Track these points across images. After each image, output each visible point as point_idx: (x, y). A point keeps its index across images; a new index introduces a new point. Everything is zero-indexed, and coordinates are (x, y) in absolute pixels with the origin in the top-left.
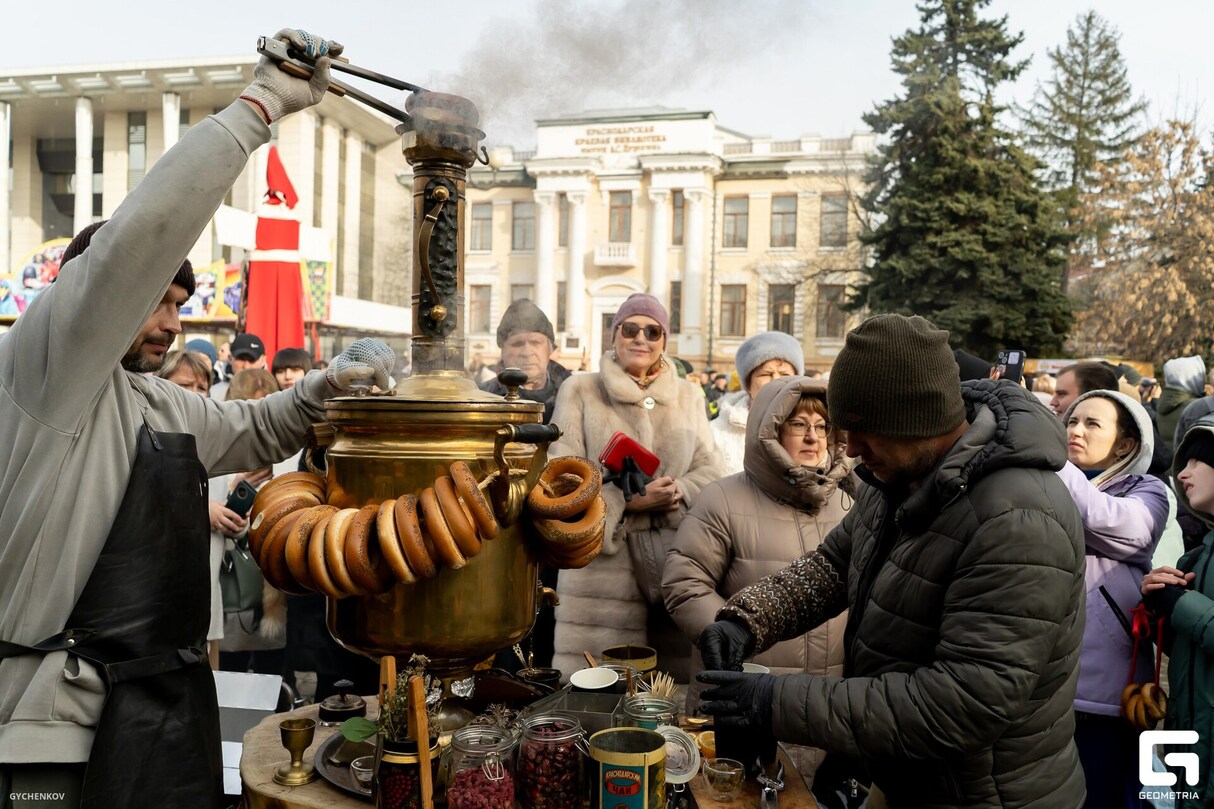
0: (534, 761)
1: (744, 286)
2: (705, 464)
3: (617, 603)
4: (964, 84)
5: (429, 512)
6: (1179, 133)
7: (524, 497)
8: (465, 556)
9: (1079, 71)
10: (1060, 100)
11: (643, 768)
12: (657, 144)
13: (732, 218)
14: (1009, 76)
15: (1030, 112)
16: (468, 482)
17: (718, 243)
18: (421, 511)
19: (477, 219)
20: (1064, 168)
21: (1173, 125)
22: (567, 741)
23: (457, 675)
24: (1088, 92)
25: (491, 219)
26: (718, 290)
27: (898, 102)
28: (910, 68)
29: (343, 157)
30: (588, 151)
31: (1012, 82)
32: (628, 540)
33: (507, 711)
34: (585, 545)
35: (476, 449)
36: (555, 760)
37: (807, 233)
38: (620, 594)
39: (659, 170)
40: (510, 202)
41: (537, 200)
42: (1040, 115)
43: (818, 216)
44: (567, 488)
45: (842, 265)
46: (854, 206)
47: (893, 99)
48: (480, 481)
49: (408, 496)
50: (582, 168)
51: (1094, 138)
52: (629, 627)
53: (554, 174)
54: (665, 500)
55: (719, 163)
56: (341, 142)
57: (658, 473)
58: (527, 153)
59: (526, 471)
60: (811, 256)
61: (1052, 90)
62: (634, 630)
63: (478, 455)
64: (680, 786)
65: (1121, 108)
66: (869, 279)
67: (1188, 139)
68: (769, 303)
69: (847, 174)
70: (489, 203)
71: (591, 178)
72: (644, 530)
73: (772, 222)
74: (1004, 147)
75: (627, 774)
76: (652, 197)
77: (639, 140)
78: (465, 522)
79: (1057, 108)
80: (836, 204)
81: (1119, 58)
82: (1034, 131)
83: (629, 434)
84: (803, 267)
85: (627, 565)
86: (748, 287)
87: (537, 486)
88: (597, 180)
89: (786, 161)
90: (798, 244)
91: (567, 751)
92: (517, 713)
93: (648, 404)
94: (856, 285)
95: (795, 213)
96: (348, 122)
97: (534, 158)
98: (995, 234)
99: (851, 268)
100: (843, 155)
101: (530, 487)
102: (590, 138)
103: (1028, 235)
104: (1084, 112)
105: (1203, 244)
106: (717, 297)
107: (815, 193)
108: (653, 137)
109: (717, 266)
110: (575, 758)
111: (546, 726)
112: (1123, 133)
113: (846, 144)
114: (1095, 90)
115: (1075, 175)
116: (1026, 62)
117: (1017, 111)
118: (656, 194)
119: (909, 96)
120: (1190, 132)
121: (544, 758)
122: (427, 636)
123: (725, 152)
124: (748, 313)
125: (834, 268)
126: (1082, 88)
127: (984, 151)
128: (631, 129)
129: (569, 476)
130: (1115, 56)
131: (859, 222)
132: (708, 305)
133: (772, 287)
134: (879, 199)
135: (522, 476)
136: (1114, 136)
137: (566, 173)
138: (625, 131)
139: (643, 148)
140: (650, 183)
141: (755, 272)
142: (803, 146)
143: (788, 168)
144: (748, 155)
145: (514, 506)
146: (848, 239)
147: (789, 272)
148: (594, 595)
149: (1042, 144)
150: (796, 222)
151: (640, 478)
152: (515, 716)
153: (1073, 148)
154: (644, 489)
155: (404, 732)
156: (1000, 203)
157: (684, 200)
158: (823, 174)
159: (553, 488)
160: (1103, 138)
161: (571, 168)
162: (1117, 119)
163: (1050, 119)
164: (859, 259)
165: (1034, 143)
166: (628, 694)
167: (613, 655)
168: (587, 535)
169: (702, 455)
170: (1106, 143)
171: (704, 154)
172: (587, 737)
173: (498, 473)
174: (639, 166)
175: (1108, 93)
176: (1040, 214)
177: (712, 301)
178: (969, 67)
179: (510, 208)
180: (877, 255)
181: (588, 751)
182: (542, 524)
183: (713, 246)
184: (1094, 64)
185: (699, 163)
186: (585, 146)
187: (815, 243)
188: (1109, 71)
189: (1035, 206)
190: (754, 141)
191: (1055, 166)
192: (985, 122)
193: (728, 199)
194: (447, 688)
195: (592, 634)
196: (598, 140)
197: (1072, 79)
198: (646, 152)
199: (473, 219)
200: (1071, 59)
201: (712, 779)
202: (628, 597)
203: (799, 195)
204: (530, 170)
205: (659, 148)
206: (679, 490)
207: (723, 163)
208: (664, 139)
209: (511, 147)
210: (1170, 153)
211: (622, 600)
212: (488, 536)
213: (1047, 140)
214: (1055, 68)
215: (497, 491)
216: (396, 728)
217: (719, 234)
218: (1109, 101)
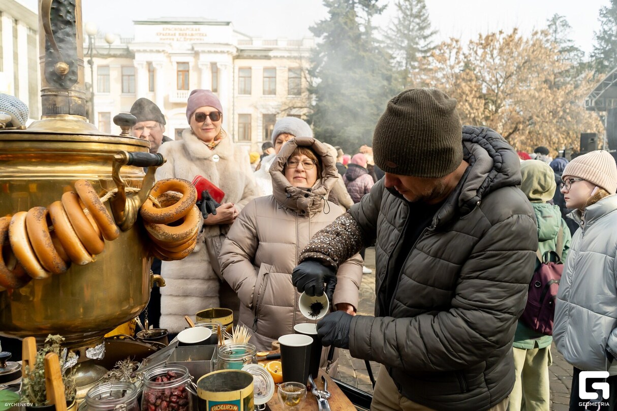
0: (154, 404)
1: (250, 115)
2: (251, 195)
3: (200, 281)
4: (357, 14)
5: (56, 219)
6: (454, 44)
7: (138, 209)
8: (90, 254)
9: (408, 13)
10: (400, 26)
11: (239, 401)
12: (202, 37)
13: (243, 79)
14: (378, 12)
15: (386, 32)
16: (91, 194)
17: (236, 91)
18: (49, 220)
19: (101, 75)
20: (402, 60)
21: (452, 39)
22: (179, 386)
23: (90, 344)
24: (413, 24)
25: (109, 75)
26: (236, 117)
27: (326, 21)
28: (332, 4)
29: (15, 36)
30: (164, 39)
31: (380, 15)
32: (206, 242)
33: (131, 365)
34: (185, 243)
35: (97, 172)
36: (171, 401)
37: (282, 88)
38: (202, 276)
39: (203, 52)
40: (120, 66)
41: (136, 65)
42: (391, 34)
43: (287, 79)
44: (170, 201)
45: (299, 105)
46: (305, 75)
47: (323, 20)
48: (102, 196)
49: (38, 208)
50: (161, 49)
51: (415, 46)
52: (208, 295)
53: (145, 51)
54: (229, 217)
55: (236, 50)
56: (13, 27)
57: (223, 201)
58: (129, 39)
59: (139, 189)
60: (284, 100)
61: (396, 22)
62: (211, 297)
63: (99, 176)
64: (262, 406)
65: (427, 32)
66: (312, 112)
67: (458, 46)
68: (263, 124)
69: (300, 58)
70: (107, 66)
71: (166, 54)
72: (216, 236)
73: (264, 82)
74: (377, 47)
75: (228, 407)
76: (200, 66)
77: (192, 35)
78: (91, 228)
79: (399, 31)
80: (296, 73)
81: (426, 8)
82: (389, 41)
83: (205, 176)
84: (280, 105)
85: (206, 257)
86: (252, 115)
87: (148, 200)
88: (170, 56)
89: (270, 50)
90: (277, 93)
91: (180, 393)
92: (139, 364)
93: (215, 159)
94: (307, 114)
95: (275, 77)
96: (18, 16)
97: (133, 42)
98: (373, 90)
99: (304, 106)
100: (299, 48)
101: (143, 201)
102: (164, 32)
103: (387, 90)
104: (410, 33)
105: (464, 97)
106: (236, 121)
107: (285, 67)
108: (200, 34)
109: (236, 104)
110: (186, 397)
111: (162, 375)
112: (428, 44)
113: (300, 43)
114: (415, 23)
115: (407, 63)
116: (386, 6)
117: (381, 31)
118: (203, 65)
119: (332, 19)
120: (459, 43)
121: (162, 401)
122: (64, 319)
123: (239, 44)
124: (253, 129)
125: (295, 106)
126: (410, 21)
127: (367, 49)
128: (187, 29)
129: (171, 193)
130: (424, 7)
131: (307, 83)
132: (232, 124)
133: (265, 116)
134: (317, 71)
135: (136, 193)
136: (423, 46)
137: (151, 51)
138: (184, 30)
139: (194, 39)
140: (199, 59)
141: (256, 107)
142: (279, 43)
143: (271, 54)
144: (251, 46)
145: (130, 215)
146: (302, 91)
147: (273, 108)
148: (185, 278)
149: (392, 48)
150: (276, 82)
151: (212, 204)
152: (137, 367)
153: (406, 51)
154: (215, 210)
155: (44, 398)
156: (375, 75)
157: (217, 69)
158: (289, 58)
159: (160, 202)
160: (419, 47)
161: (154, 49)
162: (425, 38)
163: (396, 36)
164: (308, 102)
165: (388, 47)
166: (219, 344)
167: (204, 315)
168: (187, 235)
169: (249, 189)
170: (420, 49)
171: (227, 44)
172: (195, 381)
173: (116, 190)
174: (193, 49)
175: (421, 25)
176: (393, 81)
177: (233, 122)
178: (360, 6)
179: (120, 69)
180: (317, 99)
181: (196, 392)
182: (153, 228)
183: (233, 93)
184: (415, 10)
185: (225, 49)
186: (162, 37)
187: (286, 93)
188: (422, 14)
189: (391, 77)
190: (253, 39)
191: (398, 59)
192: (367, 33)
193: (241, 69)
194: (82, 354)
195: (184, 301)
196: (169, 34)
197: (405, 16)
198: (196, 41)
199: (98, 75)
200: (404, 7)
201: (284, 398)
202: (207, 278)
203: (277, 68)
204: (131, 48)
205: (203, 40)
206: (237, 211)
207: (238, 50)
208: (206, 35)
209: (119, 35)
210: (450, 53)
211: (203, 279)
212: (110, 238)
213: (394, 46)
214: (398, 10)
215: (116, 203)
216: (36, 396)
217: (236, 87)
218: (422, 29)
